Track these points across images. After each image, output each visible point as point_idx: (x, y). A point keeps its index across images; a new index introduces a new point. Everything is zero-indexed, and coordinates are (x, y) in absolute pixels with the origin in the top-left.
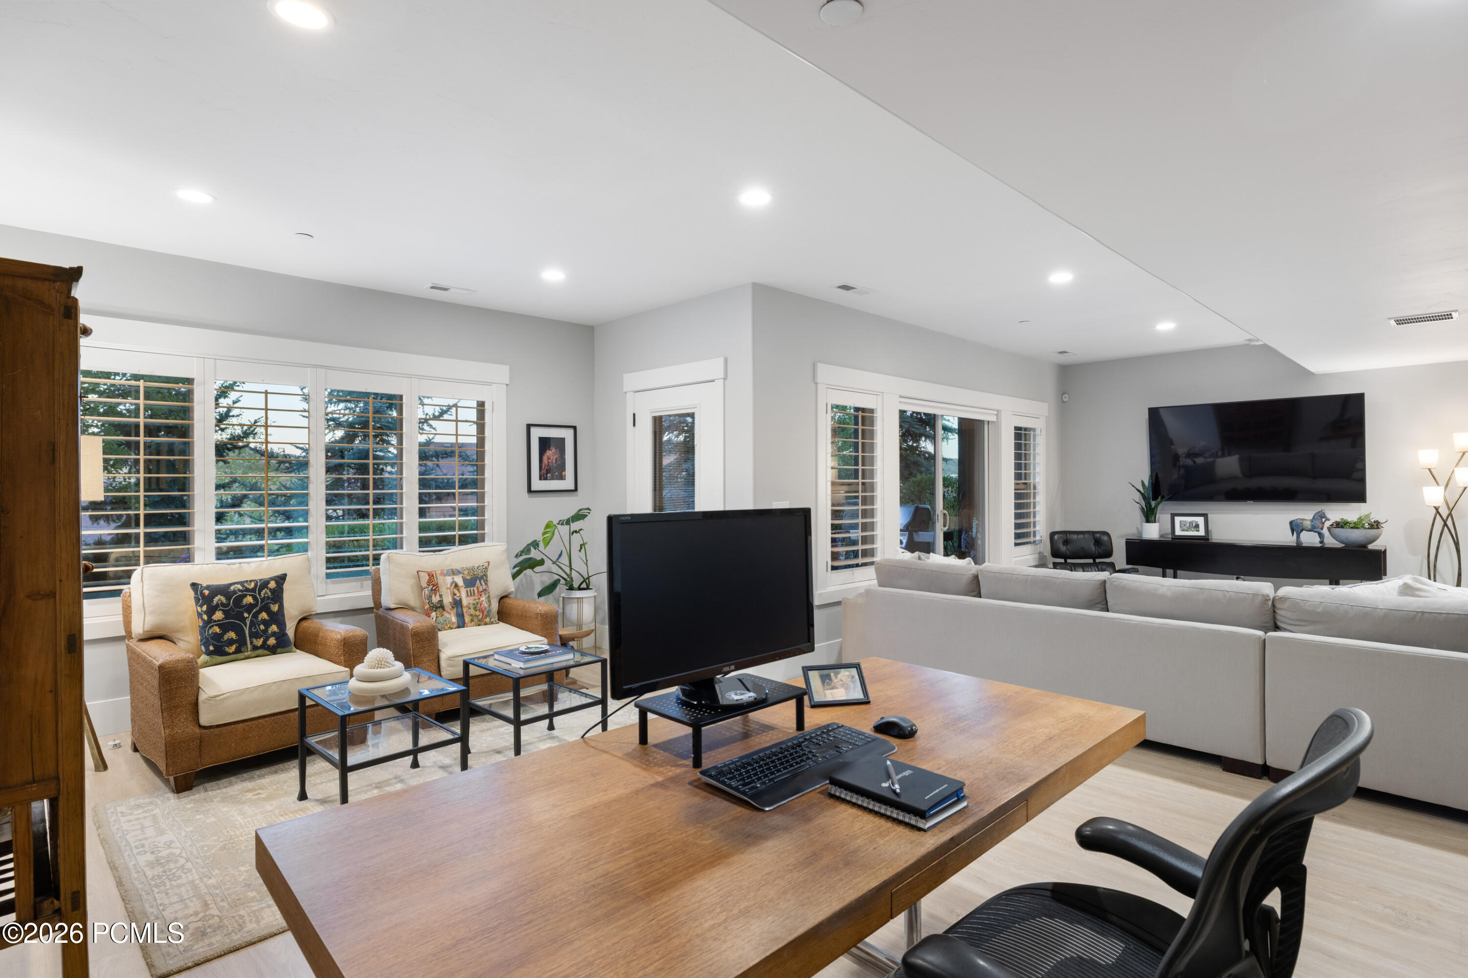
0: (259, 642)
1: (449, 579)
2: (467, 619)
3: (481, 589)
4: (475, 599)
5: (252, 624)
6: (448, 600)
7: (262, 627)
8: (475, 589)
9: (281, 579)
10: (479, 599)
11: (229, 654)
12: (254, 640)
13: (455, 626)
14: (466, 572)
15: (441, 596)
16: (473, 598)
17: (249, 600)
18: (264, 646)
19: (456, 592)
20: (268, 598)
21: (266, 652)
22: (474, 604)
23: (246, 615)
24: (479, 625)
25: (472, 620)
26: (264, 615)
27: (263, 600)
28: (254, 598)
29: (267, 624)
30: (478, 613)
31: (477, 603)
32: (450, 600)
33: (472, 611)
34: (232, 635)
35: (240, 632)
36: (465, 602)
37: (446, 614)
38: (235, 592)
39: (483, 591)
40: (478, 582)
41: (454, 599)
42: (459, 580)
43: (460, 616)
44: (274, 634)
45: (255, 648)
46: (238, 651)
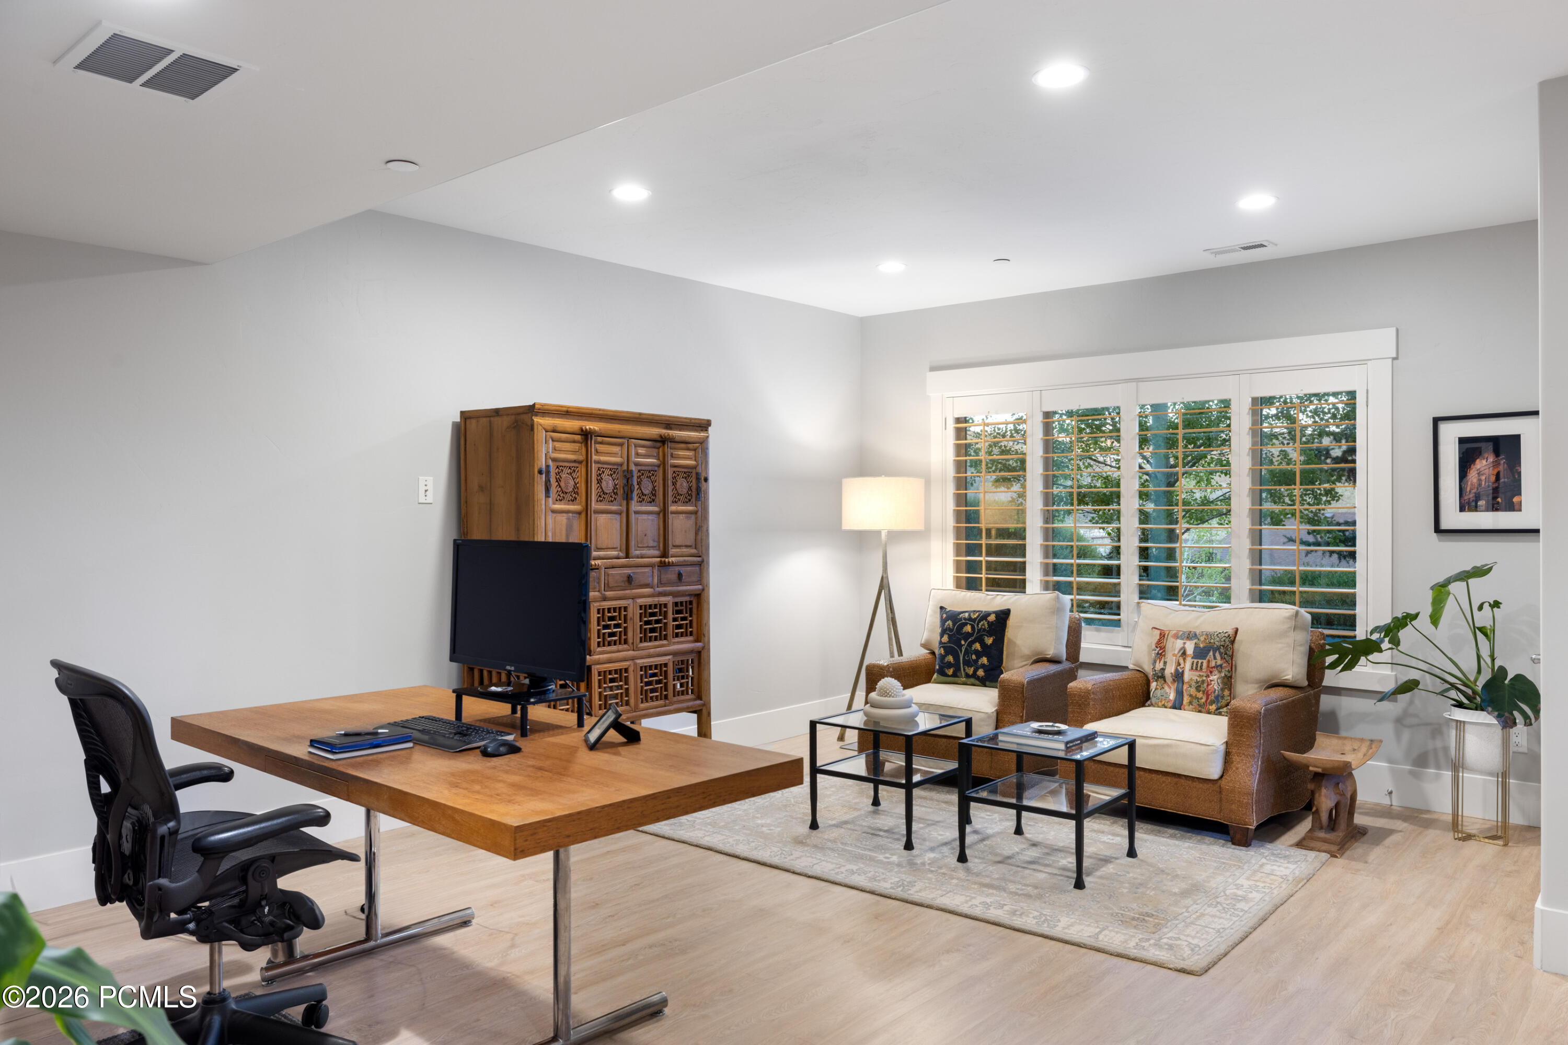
0: (970, 671)
1: (1179, 643)
2: (1186, 700)
3: (1213, 664)
4: (1200, 676)
5: (967, 652)
6: (1170, 670)
7: (974, 657)
8: (1205, 662)
9: (1004, 615)
10: (1208, 676)
11: (948, 676)
12: (966, 668)
13: (1170, 705)
14: (1202, 639)
15: (1165, 663)
16: (1198, 673)
17: (968, 628)
18: (974, 675)
19: (1181, 661)
20: (984, 630)
21: (977, 682)
22: (1197, 682)
23: (963, 642)
24: (1200, 711)
25: (1190, 703)
26: (977, 646)
27: (979, 631)
28: (973, 627)
29: (979, 655)
30: (1200, 695)
31: (1203, 682)
32: (1173, 671)
33: (1193, 691)
34: (950, 658)
35: (956, 658)
36: (1187, 677)
37: (1166, 688)
38: (961, 619)
39: (1216, 667)
40: (1211, 653)
41: (1176, 670)
42: (1190, 647)
43: (1180, 693)
44: (983, 666)
45: (967, 676)
46: (955, 675)
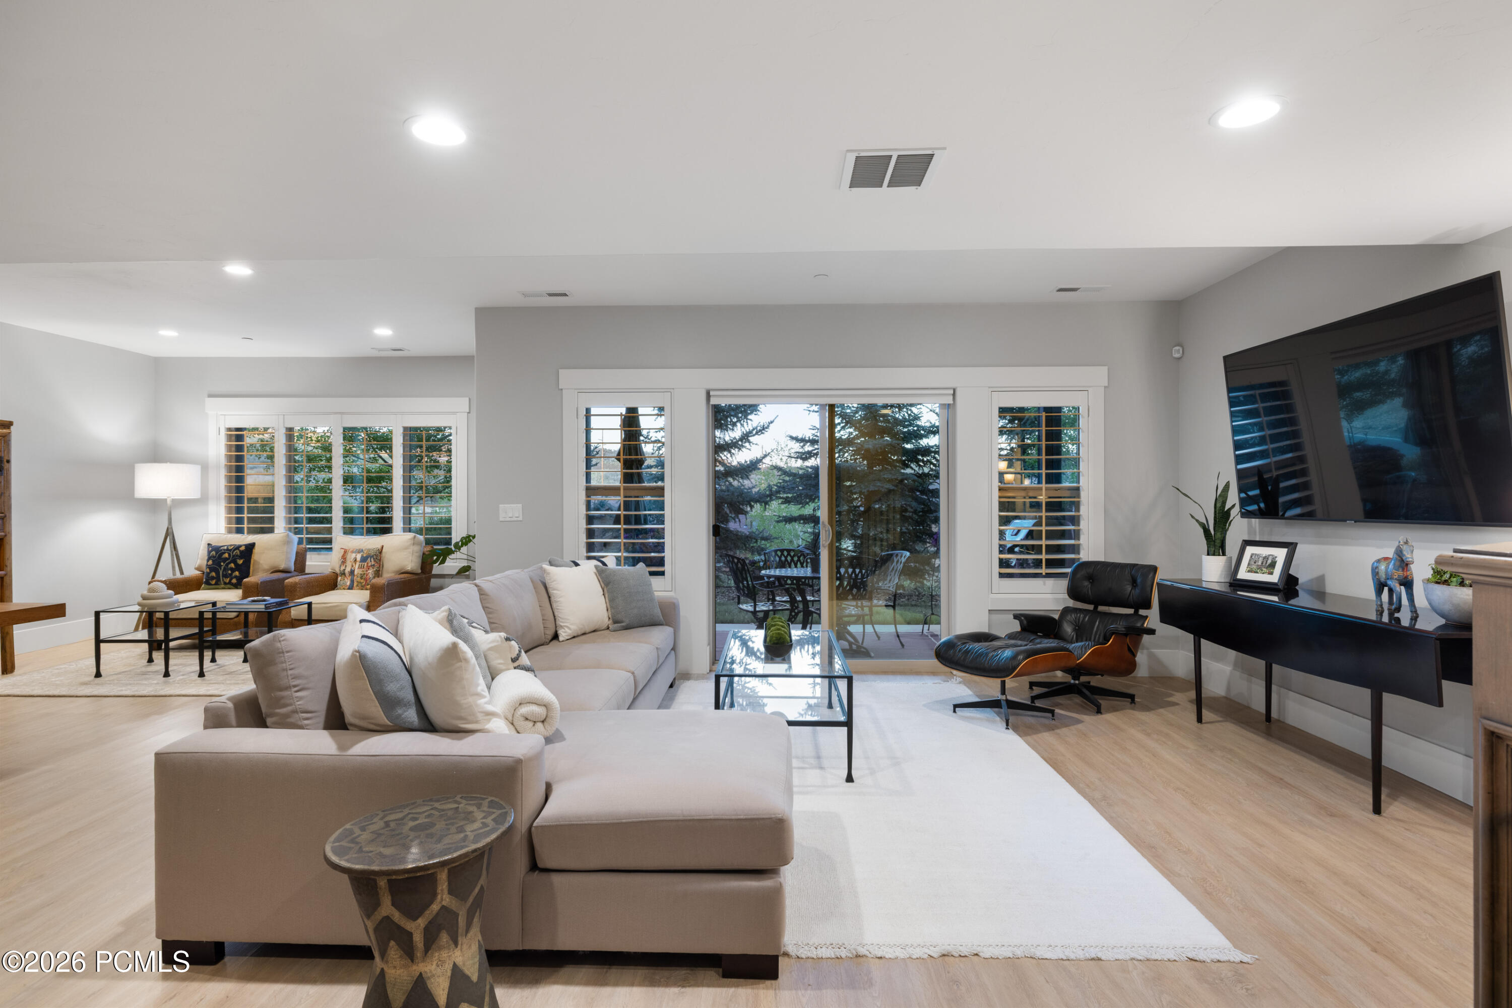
0: (227, 580)
1: (354, 555)
2: (355, 584)
3: (370, 564)
4: (363, 571)
5: (225, 569)
6: (348, 569)
7: (230, 572)
8: (366, 564)
9: (251, 547)
10: (367, 571)
11: (212, 585)
12: (224, 579)
13: (347, 588)
14: (365, 552)
15: (346, 566)
16: (361, 570)
17: (226, 555)
18: (230, 583)
19: (354, 565)
20: (237, 555)
21: (232, 587)
22: (361, 574)
23: (222, 564)
24: (362, 589)
25: (357, 586)
26: (232, 565)
27: (233, 556)
28: (229, 555)
29: (233, 570)
30: (362, 581)
31: (364, 574)
32: (349, 570)
33: (359, 579)
34: (213, 574)
35: (218, 573)
36: (356, 573)
37: (346, 579)
38: (221, 550)
39: (371, 566)
40: (369, 559)
41: (351, 569)
42: (359, 557)
43: (352, 581)
44: (236, 577)
45: (225, 583)
46: (216, 584)
